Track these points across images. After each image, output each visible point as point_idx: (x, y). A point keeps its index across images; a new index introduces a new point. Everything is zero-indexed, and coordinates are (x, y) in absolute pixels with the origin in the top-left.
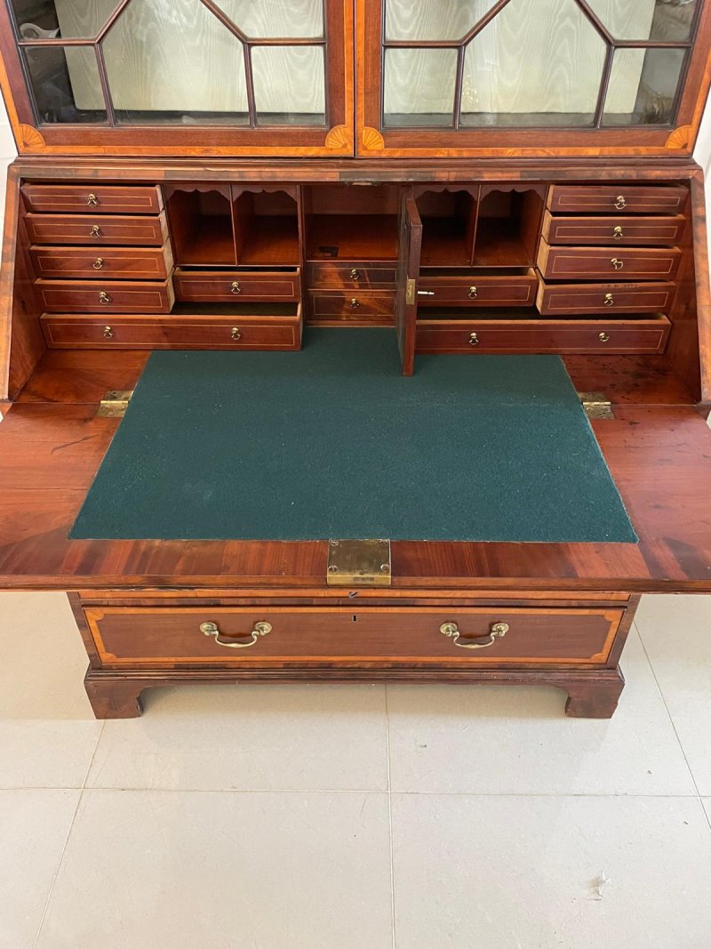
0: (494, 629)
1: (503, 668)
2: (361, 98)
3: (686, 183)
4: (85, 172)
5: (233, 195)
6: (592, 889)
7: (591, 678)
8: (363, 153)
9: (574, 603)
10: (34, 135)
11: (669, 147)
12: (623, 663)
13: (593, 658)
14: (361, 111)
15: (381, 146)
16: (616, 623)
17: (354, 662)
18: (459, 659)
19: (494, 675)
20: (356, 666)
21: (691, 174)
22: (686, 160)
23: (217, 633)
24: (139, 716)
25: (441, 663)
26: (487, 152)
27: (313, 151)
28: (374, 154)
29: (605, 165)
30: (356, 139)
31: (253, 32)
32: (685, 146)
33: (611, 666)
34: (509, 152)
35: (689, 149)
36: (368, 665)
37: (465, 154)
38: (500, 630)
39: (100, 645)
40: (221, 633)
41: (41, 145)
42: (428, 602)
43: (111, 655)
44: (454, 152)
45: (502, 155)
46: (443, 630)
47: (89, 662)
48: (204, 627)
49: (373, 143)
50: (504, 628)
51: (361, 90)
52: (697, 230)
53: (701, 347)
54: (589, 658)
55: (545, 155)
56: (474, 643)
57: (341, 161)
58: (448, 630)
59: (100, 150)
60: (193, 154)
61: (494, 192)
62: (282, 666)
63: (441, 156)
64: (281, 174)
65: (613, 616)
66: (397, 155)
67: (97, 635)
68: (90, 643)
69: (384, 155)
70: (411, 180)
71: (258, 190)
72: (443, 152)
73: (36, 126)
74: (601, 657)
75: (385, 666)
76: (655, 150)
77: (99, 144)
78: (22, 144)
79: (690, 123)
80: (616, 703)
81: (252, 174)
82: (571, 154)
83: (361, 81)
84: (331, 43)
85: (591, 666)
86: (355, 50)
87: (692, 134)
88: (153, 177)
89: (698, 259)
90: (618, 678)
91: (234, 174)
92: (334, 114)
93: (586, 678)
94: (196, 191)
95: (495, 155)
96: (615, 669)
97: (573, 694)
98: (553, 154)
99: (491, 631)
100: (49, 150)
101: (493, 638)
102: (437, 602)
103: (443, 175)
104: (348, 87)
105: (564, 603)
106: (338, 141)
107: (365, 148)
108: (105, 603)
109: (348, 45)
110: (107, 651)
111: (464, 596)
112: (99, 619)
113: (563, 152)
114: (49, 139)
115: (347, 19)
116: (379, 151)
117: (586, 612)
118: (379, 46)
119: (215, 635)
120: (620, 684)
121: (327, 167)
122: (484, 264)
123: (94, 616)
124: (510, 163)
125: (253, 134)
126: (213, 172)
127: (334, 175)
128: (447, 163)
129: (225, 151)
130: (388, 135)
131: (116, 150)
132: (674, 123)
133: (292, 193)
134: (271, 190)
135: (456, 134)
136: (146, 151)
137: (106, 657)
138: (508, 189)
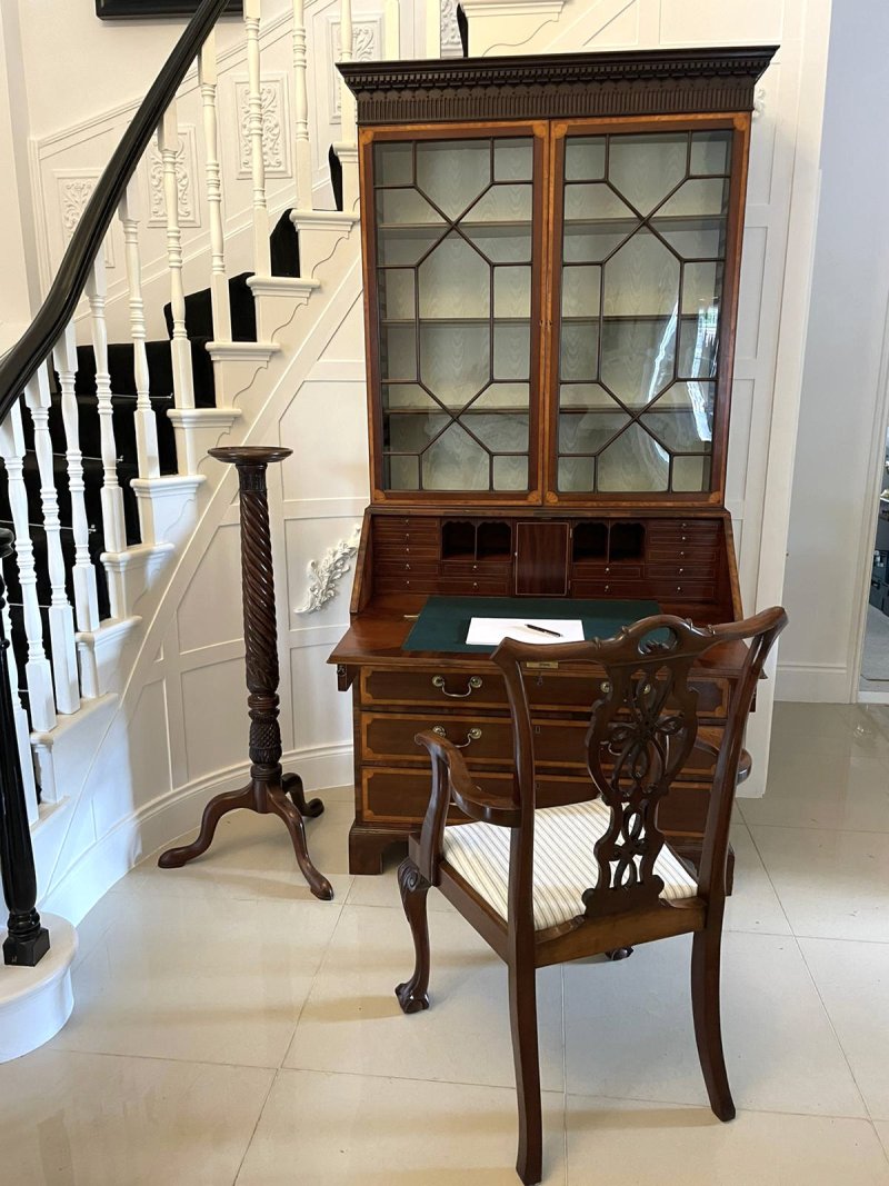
2: (547, 478)
3: (721, 519)
4: (404, 512)
5: (477, 525)
8: (546, 504)
10: (381, 495)
11: (711, 502)
12: (731, 840)
14: (546, 483)
15: (556, 501)
21: (724, 515)
22: (720, 508)
24: (380, 874)
26: (613, 504)
27: (521, 503)
28: (553, 505)
29: (676, 511)
30: (543, 497)
31: (493, 450)
32: (719, 502)
34: (624, 504)
35: (721, 503)
37: (601, 505)
39: (365, 802)
41: (384, 499)
43: (371, 811)
44: (595, 504)
45: (620, 505)
47: (355, 819)
49: (552, 499)
52: (729, 541)
53: (734, 596)
55: (643, 506)
57: (535, 508)
59: (411, 502)
60: (458, 504)
61: (617, 524)
63: (588, 506)
64: (504, 513)
66: (565, 505)
67: (365, 792)
68: (359, 801)
69: (558, 505)
70: (572, 516)
71: (491, 522)
72: (589, 504)
73: (383, 491)
76: (703, 504)
77: (412, 499)
78: (374, 498)
79: (719, 490)
80: (732, 879)
81: (489, 513)
82: (657, 505)
83: (546, 472)
84: (532, 455)
86: (544, 456)
87: (721, 495)
88: (438, 514)
91: (479, 513)
92: (532, 486)
94: (459, 522)
95: (617, 505)
98: (648, 505)
100: (387, 501)
103: (589, 514)
104: (540, 473)
106: (534, 499)
107: (548, 502)
108: (377, 763)
109: (540, 455)
110: (369, 808)
112: (370, 777)
113: (653, 504)
114: (388, 497)
115: (540, 444)
116: (555, 503)
117: (696, 786)
118: (555, 456)
120: (731, 860)
121: (528, 510)
122: (615, 563)
123: (367, 774)
124: (625, 509)
125: (491, 494)
126: (468, 512)
127: (531, 514)
128: (591, 509)
129: (476, 503)
130: (560, 495)
131: (421, 502)
132: (711, 492)
133: (508, 523)
134: (498, 521)
135: (596, 495)
136: (435, 502)
137: (367, 813)
138: (624, 522)
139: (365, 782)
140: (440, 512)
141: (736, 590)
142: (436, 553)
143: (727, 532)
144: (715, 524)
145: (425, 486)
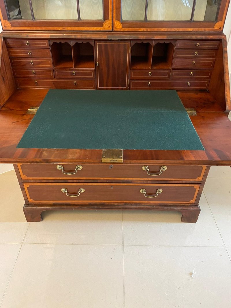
0: (158, 191)
1: (160, 205)
2: (115, 10)
3: (220, 40)
4: (24, 35)
5: (72, 44)
6: (190, 276)
7: (190, 208)
8: (115, 30)
9: (184, 182)
10: (8, 23)
11: (215, 28)
12: (200, 204)
13: (190, 201)
14: (115, 14)
15: (121, 27)
16: (198, 189)
17: (112, 203)
18: (146, 202)
19: (158, 207)
20: (112, 204)
21: (222, 37)
22: (220, 32)
23: (67, 192)
24: (41, 221)
25: (140, 203)
26: (156, 29)
27: (99, 29)
28: (119, 30)
29: (194, 34)
30: (113, 25)
32: (220, 28)
33: (196, 204)
34: (163, 29)
35: (222, 29)
36: (116, 204)
37: (149, 30)
38: (160, 192)
39: (28, 196)
40: (68, 192)
41: (10, 27)
42: (136, 182)
43: (32, 200)
44: (145, 29)
45: (160, 30)
46: (141, 191)
47: (25, 202)
48: (63, 190)
49: (118, 26)
50: (161, 191)
51: (115, 8)
52: (225, 55)
53: (226, 93)
54: (189, 202)
55: (175, 31)
56: (151, 196)
57: (108, 32)
58: (142, 191)
59: (29, 28)
60: (59, 30)
61: (158, 43)
62: (88, 204)
63: (141, 31)
64: (88, 36)
65: (197, 187)
66: (126, 30)
67: (27, 193)
68: (25, 195)
69: (122, 30)
70: (131, 38)
71: (80, 42)
72: (141, 29)
73: (9, 20)
74: (193, 201)
75: (122, 204)
76: (210, 29)
77: (29, 26)
78: (4, 27)
79: (222, 20)
80: (198, 217)
81: (79, 36)
82: (183, 30)
83: (115, 4)
85: (190, 205)
87: (223, 24)
88: (46, 37)
89: (225, 64)
90: (198, 209)
91: (73, 36)
92: (106, 16)
93: (188, 208)
94: (60, 42)
95: (158, 30)
96: (197, 205)
97: (184, 214)
98: (177, 30)
99: (157, 192)
100: (13, 28)
101: (157, 194)
102: (139, 182)
103: (141, 37)
104: (110, 7)
105: (181, 182)
106: (107, 25)
107: (116, 28)
108: (30, 181)
110: (31, 198)
111: (148, 180)
112: (28, 187)
113: (181, 30)
114: (13, 25)
116: (121, 29)
117: (188, 185)
119: (66, 192)
120: (199, 211)
121: (103, 34)
122: (155, 68)
123: (26, 186)
124: (163, 33)
125: (79, 23)
126: (66, 36)
127: (105, 36)
128: (143, 33)
129: (70, 29)
130: (124, 23)
131: (34, 28)
132: (217, 20)
133: (92, 43)
134: (85, 42)
135: (146, 23)
136: (44, 28)
137: (30, 200)
138: (162, 42)
139: (26, 189)
140: (47, 36)
141: (228, 89)
142: (49, 63)
143: (224, 49)
144: (216, 43)
145: (36, 17)
